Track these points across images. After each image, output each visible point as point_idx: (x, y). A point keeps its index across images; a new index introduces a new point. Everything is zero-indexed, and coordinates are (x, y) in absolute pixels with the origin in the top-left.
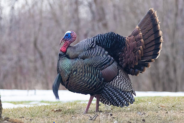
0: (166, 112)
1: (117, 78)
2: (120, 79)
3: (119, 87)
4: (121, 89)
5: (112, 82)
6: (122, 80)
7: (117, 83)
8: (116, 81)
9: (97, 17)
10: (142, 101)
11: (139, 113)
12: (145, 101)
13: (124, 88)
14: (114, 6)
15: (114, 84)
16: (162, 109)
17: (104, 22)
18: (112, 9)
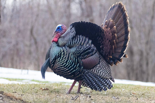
0: (136, 98)
1: (97, 66)
2: (100, 68)
3: (99, 74)
4: (101, 76)
5: (93, 69)
6: (102, 68)
7: (97, 71)
8: (96, 69)
9: (86, 14)
10: (117, 87)
11: (114, 97)
12: (119, 87)
13: (103, 75)
14: (101, 5)
15: (94, 72)
16: (133, 96)
17: (91, 18)
18: (99, 8)
